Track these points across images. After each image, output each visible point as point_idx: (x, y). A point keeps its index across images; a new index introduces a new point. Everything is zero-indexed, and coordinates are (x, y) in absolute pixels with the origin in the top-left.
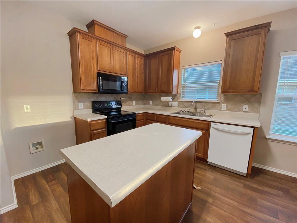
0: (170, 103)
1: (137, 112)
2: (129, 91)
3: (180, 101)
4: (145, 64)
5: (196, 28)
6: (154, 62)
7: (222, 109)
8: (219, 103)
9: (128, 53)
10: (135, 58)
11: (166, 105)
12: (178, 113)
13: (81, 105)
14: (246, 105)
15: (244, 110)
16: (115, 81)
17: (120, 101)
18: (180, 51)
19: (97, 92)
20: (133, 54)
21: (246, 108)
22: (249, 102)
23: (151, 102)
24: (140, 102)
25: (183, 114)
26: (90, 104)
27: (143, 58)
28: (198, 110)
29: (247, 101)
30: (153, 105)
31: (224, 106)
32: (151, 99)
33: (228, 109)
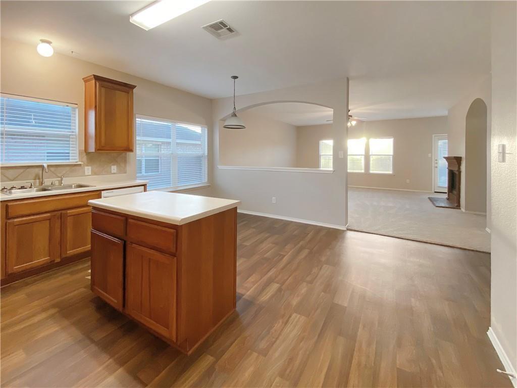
7: (86, 174)
8: (80, 165)
14: (114, 165)
15: (113, 172)
21: (114, 168)
22: (117, 162)
28: (48, 181)
29: (114, 161)
31: (88, 170)
33: (94, 173)
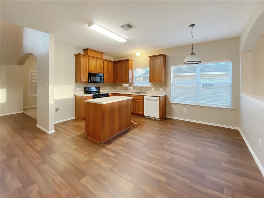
0: (129, 88)
1: (109, 93)
2: (104, 81)
3: (134, 87)
4: (114, 66)
5: (137, 52)
6: (119, 65)
8: (151, 87)
9: (104, 61)
10: (108, 64)
11: (126, 89)
12: (132, 93)
13: (78, 89)
14: (161, 88)
15: (161, 90)
16: (95, 76)
17: (99, 87)
18: (132, 61)
19: (88, 82)
20: (107, 62)
21: (161, 89)
22: (162, 86)
23: (118, 88)
24: (111, 87)
25: (135, 93)
26: (83, 89)
27: (113, 63)
28: (142, 91)
29: (161, 86)
30: (120, 89)
31: (153, 89)
32: (118, 86)
33: (155, 90)
